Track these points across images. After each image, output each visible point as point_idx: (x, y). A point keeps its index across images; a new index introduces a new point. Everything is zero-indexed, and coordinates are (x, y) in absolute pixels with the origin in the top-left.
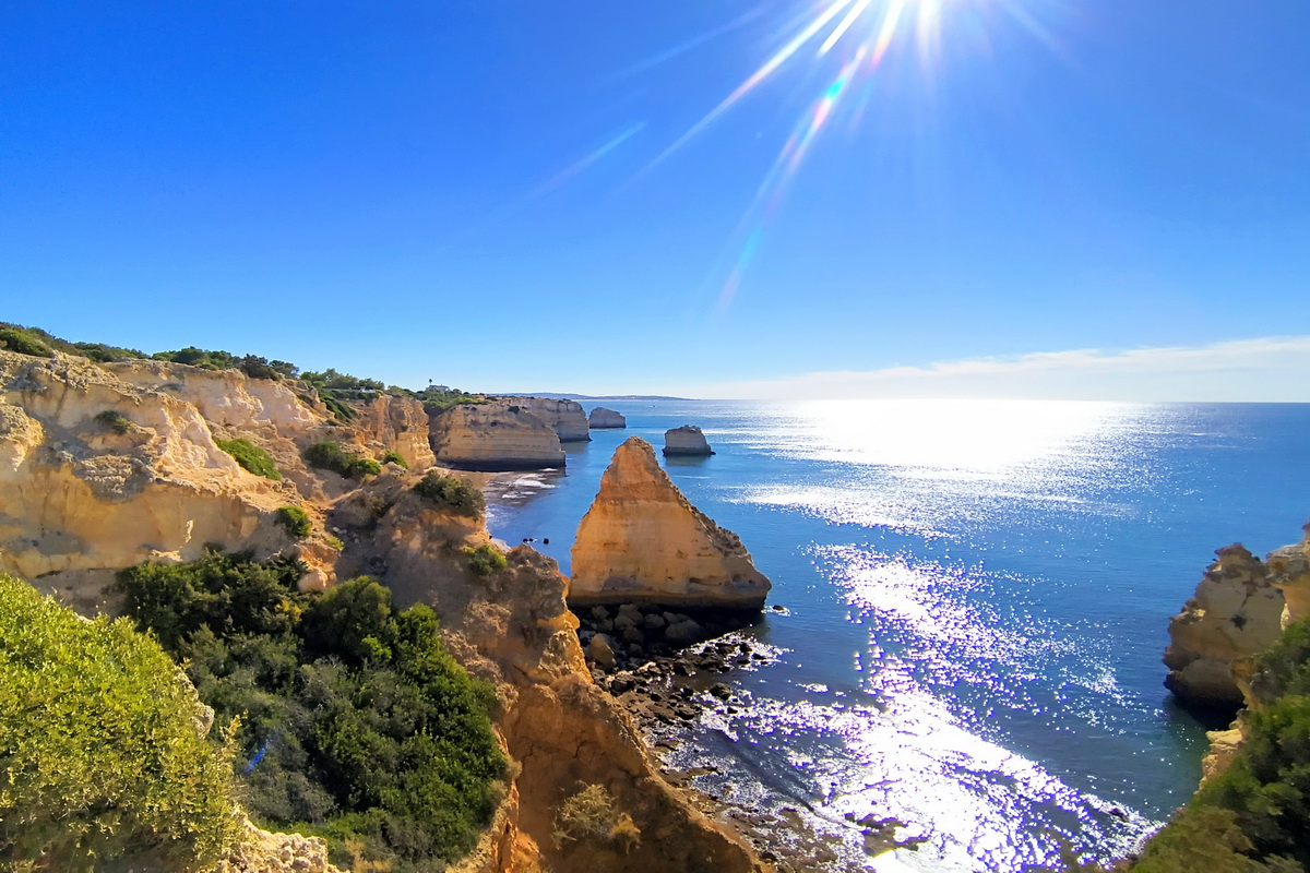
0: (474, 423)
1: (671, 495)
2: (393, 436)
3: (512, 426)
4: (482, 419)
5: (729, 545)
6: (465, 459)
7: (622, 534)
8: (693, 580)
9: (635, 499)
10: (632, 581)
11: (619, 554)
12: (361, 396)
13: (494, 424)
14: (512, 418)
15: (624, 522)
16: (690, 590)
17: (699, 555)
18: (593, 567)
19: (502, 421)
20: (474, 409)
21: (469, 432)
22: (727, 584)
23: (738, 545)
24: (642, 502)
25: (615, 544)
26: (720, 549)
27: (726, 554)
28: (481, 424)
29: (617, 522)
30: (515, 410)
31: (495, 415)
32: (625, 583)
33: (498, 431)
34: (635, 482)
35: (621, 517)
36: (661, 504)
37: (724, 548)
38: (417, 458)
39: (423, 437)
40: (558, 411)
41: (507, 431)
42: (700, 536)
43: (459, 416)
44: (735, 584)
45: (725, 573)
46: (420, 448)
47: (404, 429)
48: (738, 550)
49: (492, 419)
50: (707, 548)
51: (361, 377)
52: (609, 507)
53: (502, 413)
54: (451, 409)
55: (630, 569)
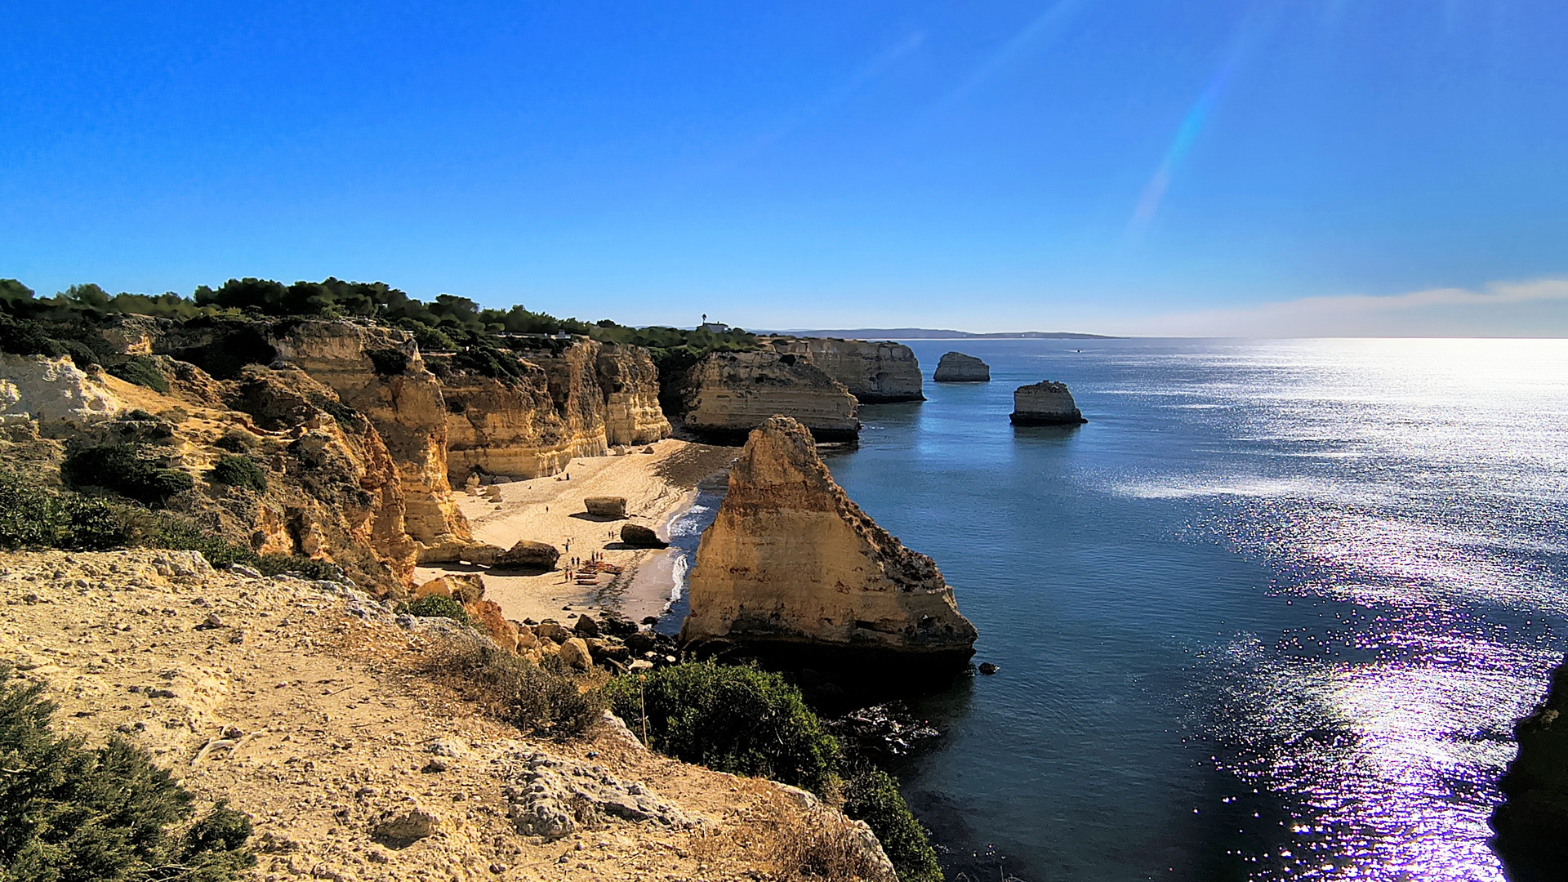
0: (733, 378)
1: (829, 501)
2: (600, 398)
3: (784, 383)
4: (743, 373)
5: (916, 577)
6: (719, 428)
7: (754, 558)
8: (860, 624)
9: (776, 507)
10: (773, 622)
11: (752, 583)
12: (546, 344)
13: (760, 379)
14: (785, 372)
15: (757, 540)
16: (855, 639)
17: (866, 589)
18: (718, 601)
19: (771, 375)
20: (733, 359)
21: (726, 391)
22: (909, 630)
23: (930, 575)
24: (786, 512)
25: (746, 570)
26: (898, 581)
27: (909, 588)
28: (741, 380)
29: (747, 540)
30: (789, 360)
31: (761, 367)
32: (764, 625)
33: (766, 389)
34: (777, 482)
35: (753, 533)
36: (813, 514)
37: (906, 580)
38: (638, 427)
39: (650, 399)
40: (878, 358)
41: (777, 389)
42: (865, 561)
43: (713, 369)
44: (920, 631)
45: (902, 616)
46: (644, 414)
47: (618, 388)
48: (929, 582)
49: (756, 373)
50: (876, 580)
51: (561, 316)
52: (738, 518)
53: (771, 365)
54: (704, 358)
55: (770, 605)
